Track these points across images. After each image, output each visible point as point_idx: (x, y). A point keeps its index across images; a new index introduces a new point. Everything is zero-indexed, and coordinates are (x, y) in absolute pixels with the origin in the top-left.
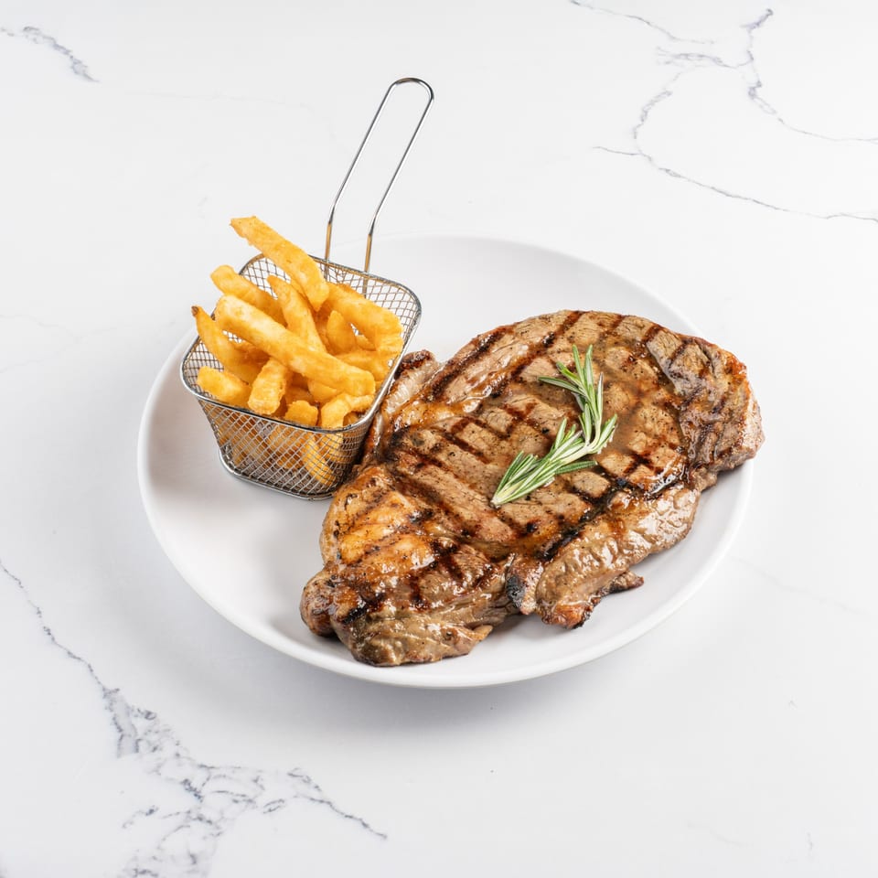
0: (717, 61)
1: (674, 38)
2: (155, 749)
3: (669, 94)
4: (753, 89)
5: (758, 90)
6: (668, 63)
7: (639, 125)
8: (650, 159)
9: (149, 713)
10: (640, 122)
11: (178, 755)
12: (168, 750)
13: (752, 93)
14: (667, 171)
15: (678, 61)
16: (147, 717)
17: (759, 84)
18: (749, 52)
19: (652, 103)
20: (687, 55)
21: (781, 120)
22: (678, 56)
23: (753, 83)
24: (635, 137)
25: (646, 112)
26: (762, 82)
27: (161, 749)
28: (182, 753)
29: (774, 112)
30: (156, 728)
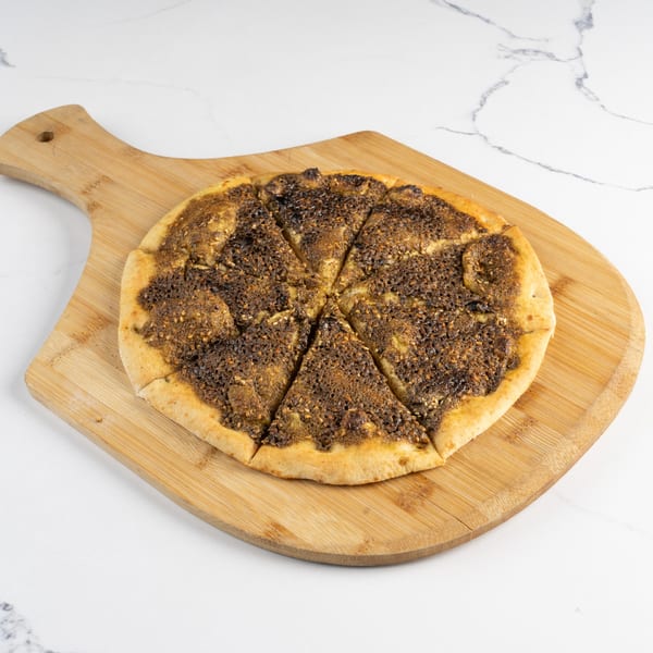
0: (551, 56)
1: (514, 36)
2: (9, 636)
3: (506, 83)
4: (581, 79)
5: (585, 81)
6: (507, 57)
7: (478, 110)
8: (485, 138)
9: (7, 605)
10: (479, 106)
11: (28, 642)
12: (21, 637)
13: (579, 84)
14: (500, 148)
15: (515, 55)
16: (4, 609)
17: (586, 76)
18: (579, 49)
19: (491, 91)
20: (524, 51)
21: (603, 106)
22: (516, 52)
23: (581, 75)
24: (474, 119)
25: (485, 99)
26: (589, 73)
27: (15, 637)
28: (32, 640)
29: (598, 99)
30: (11, 618)
